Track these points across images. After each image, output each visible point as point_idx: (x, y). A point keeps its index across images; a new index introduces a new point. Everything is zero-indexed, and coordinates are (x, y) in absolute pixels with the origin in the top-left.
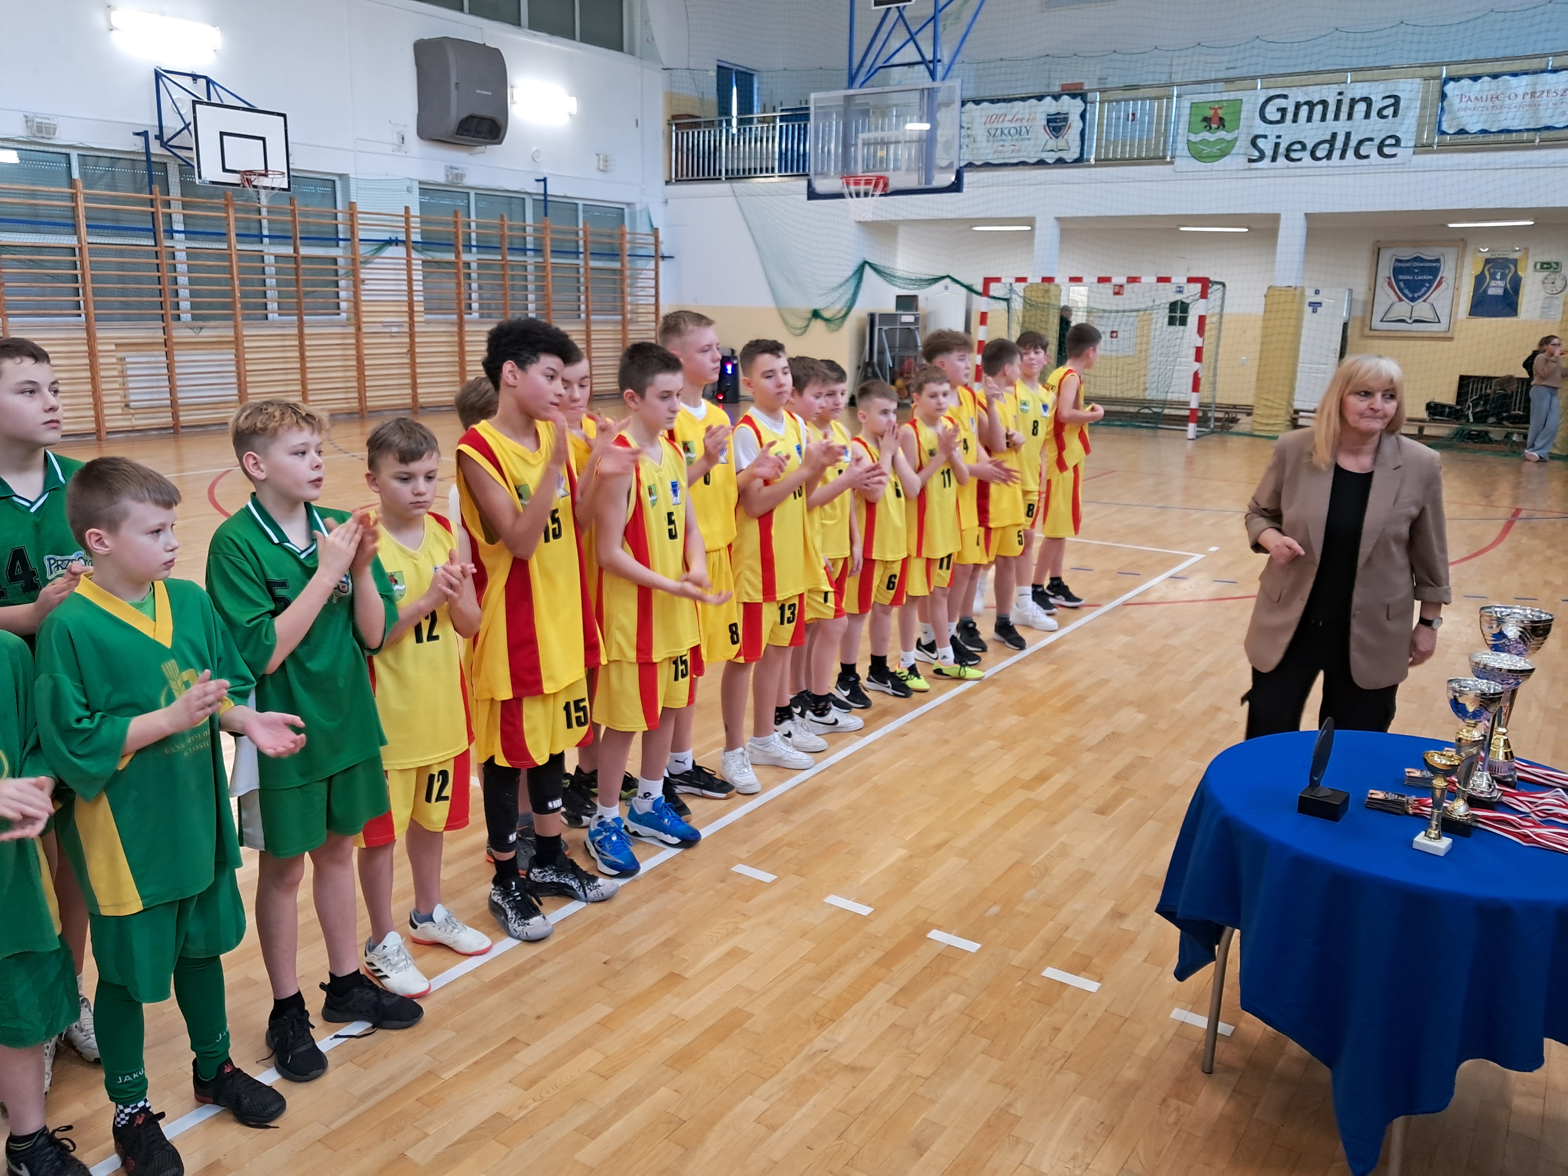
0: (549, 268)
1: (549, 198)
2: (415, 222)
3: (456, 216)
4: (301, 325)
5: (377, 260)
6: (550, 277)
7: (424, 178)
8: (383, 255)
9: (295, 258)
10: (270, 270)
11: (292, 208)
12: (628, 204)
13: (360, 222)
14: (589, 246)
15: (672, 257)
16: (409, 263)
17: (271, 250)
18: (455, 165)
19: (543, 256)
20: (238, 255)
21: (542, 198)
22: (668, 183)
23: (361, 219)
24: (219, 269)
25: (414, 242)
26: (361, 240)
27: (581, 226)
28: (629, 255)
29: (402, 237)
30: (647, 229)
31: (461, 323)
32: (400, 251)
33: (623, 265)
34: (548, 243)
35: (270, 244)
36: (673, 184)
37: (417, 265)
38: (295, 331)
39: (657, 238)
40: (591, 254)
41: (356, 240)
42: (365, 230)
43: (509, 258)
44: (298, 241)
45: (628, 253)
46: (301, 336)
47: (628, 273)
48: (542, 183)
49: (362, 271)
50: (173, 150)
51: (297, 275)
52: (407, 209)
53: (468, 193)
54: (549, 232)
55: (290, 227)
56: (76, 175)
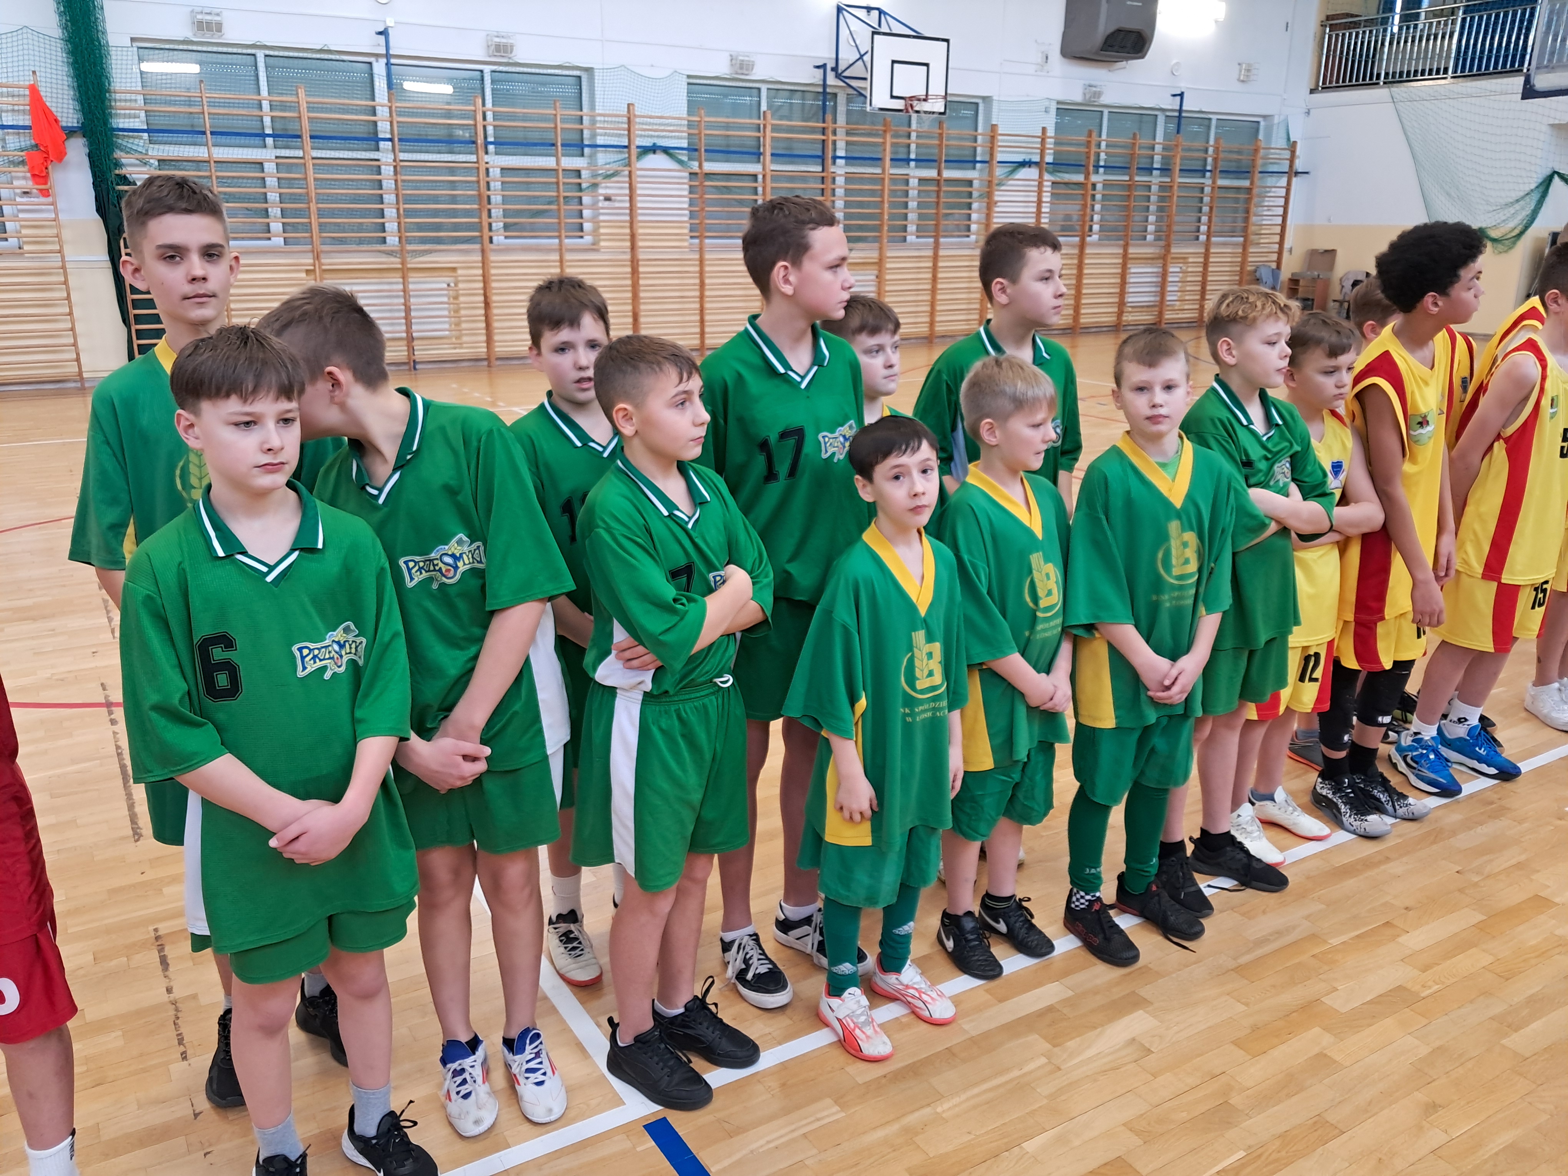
0: (1175, 188)
1: (1184, 114)
2: (1050, 142)
3: (1090, 135)
4: (936, 246)
5: (1011, 182)
6: (1175, 198)
7: (1061, 98)
8: (1017, 177)
9: (938, 181)
10: (913, 193)
11: (940, 131)
12: (1265, 117)
13: (1000, 144)
14: (1220, 163)
15: (1307, 173)
16: (1040, 185)
17: (915, 173)
18: (1093, 83)
19: (1170, 176)
20: (891, 179)
21: (1177, 114)
22: (1312, 91)
23: (1001, 141)
24: (872, 193)
25: (1047, 163)
26: (999, 162)
27: (1212, 142)
28: (1260, 172)
29: (1036, 158)
30: (1283, 143)
31: (1082, 246)
32: (1032, 173)
33: (1252, 183)
34: (1178, 161)
35: (917, 167)
36: (1321, 92)
37: (1047, 186)
38: (930, 253)
39: (1293, 152)
40: (1221, 171)
41: (995, 162)
42: (1003, 152)
43: (1137, 178)
44: (943, 165)
45: (1260, 170)
46: (935, 258)
47: (1255, 191)
48: (1178, 98)
49: (997, 193)
50: (847, 81)
51: (938, 197)
52: (1044, 130)
53: (1102, 112)
54: (1180, 150)
55: (936, 151)
56: (764, 107)
